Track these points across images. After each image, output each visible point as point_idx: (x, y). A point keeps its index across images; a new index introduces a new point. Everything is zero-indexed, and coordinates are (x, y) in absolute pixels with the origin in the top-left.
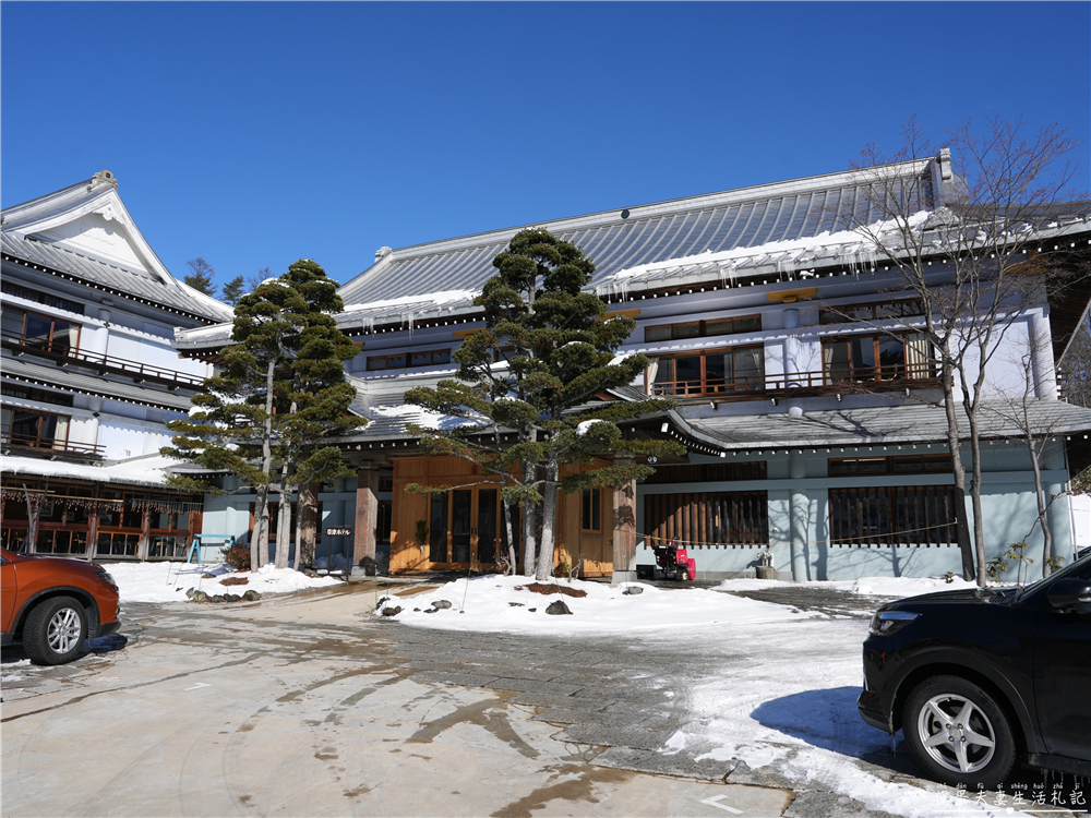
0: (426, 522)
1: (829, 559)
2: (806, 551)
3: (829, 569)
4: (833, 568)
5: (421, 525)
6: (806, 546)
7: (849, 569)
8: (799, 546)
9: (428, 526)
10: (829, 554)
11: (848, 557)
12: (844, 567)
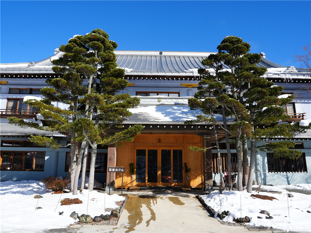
0: (134, 164)
1: (267, 178)
2: (261, 174)
3: (267, 181)
4: (268, 180)
5: (131, 165)
6: (261, 173)
7: (273, 181)
8: (259, 173)
9: (135, 165)
10: (267, 176)
11: (273, 177)
12: (272, 180)
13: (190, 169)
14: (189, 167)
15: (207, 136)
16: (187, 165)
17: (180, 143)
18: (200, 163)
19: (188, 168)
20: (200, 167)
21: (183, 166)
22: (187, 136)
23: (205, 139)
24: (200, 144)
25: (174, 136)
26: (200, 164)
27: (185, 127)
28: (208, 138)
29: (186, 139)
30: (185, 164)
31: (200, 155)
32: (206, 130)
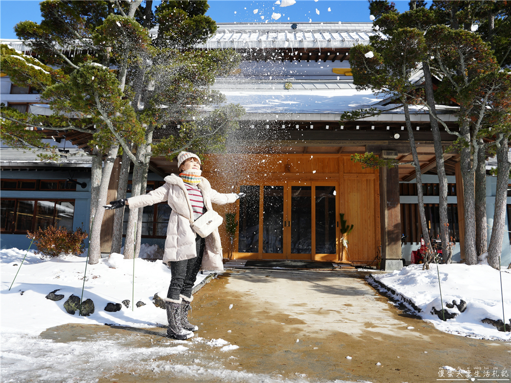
0: (235, 215)
5: (229, 218)
13: (352, 226)
14: (349, 223)
15: (388, 154)
16: (345, 218)
17: (331, 173)
18: (373, 214)
19: (347, 224)
20: (373, 223)
21: (337, 219)
22: (345, 158)
23: (385, 159)
24: (373, 175)
25: (318, 158)
26: (373, 217)
27: (342, 127)
28: (390, 157)
29: (344, 164)
30: (342, 216)
31: (373, 198)
32: (387, 141)
